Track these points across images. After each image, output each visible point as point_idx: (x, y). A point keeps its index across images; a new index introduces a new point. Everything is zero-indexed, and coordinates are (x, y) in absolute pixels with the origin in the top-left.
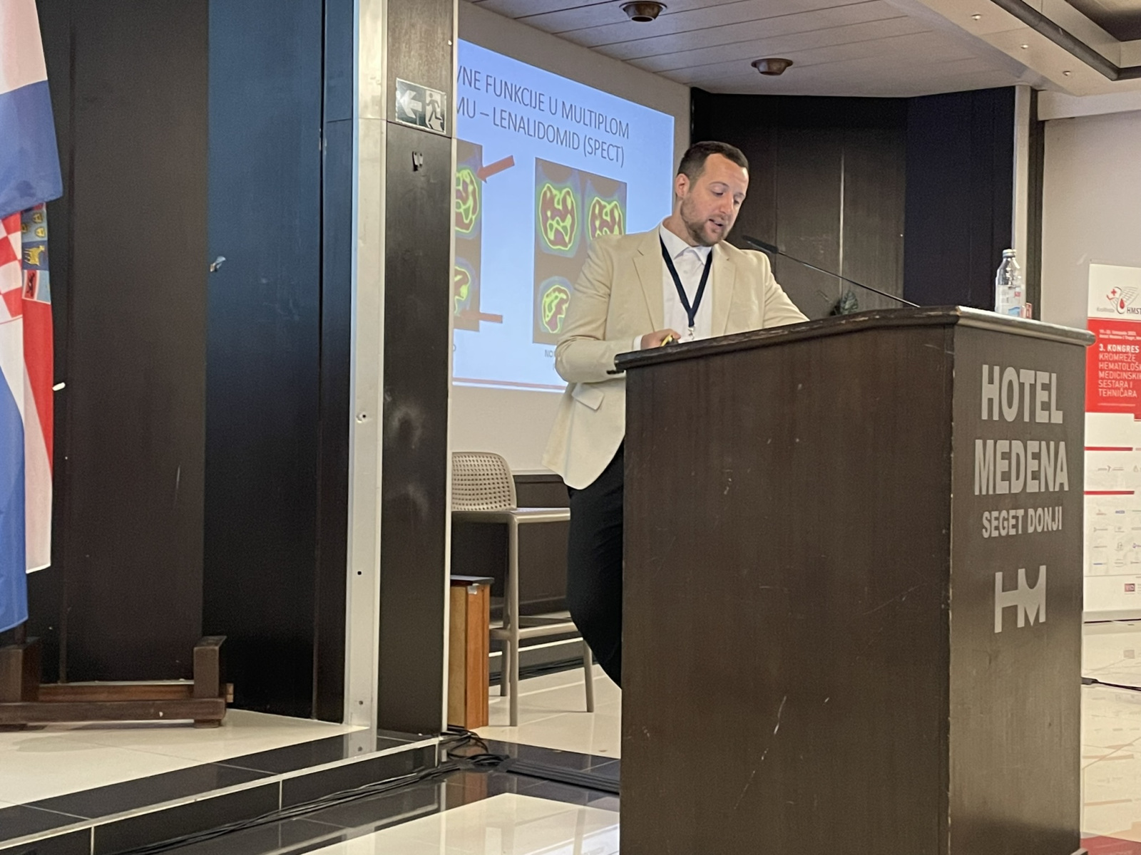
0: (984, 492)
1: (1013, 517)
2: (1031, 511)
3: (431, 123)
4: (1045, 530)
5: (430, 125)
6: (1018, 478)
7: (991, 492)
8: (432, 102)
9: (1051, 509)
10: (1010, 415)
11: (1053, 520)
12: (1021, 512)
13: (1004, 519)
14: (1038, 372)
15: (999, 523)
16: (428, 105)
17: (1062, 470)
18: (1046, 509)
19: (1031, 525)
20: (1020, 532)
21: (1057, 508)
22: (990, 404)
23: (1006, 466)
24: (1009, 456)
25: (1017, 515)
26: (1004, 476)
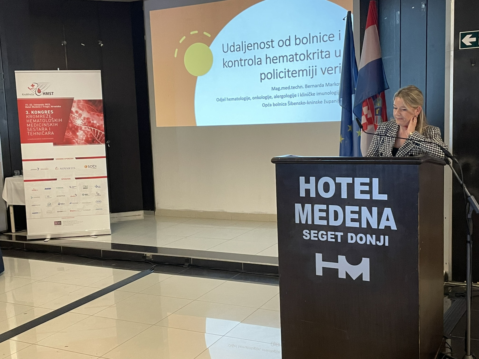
0: (303, 222)
1: (331, 234)
4: (368, 243)
6: (336, 218)
7: (310, 222)
9: (374, 236)
10: (328, 195)
13: (322, 234)
14: (355, 178)
15: (318, 235)
17: (388, 220)
18: (368, 235)
19: (352, 239)
21: (383, 236)
22: (308, 191)
23: (324, 214)
24: (327, 211)
25: (336, 234)
26: (321, 218)
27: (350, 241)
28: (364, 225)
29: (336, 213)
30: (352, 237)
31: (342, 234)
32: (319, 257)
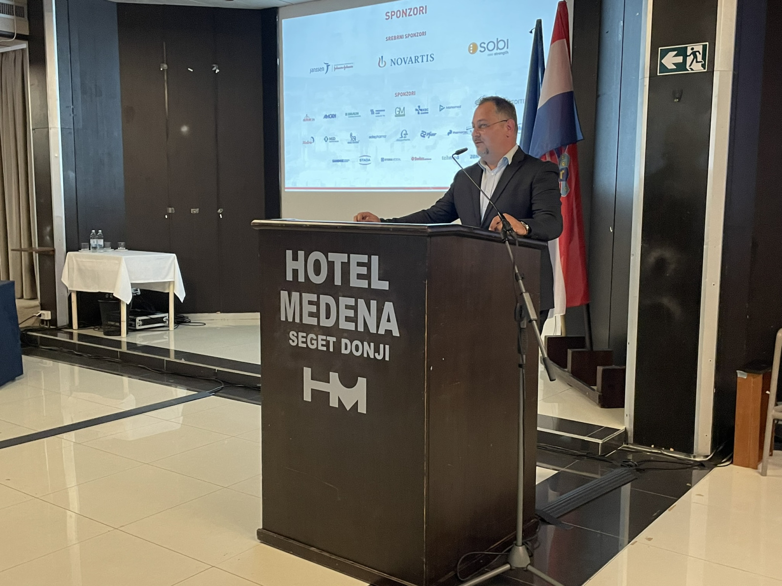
0: (290, 320)
1: (322, 340)
2: (344, 341)
3: (691, 67)
4: (365, 355)
5: (691, 69)
6: (328, 317)
7: (297, 320)
8: (694, 54)
9: (372, 344)
10: (319, 280)
11: (377, 350)
12: (332, 340)
13: (312, 339)
14: (351, 255)
15: (306, 340)
16: (690, 55)
17: (389, 320)
18: (365, 343)
19: (346, 349)
20: (331, 350)
21: (383, 345)
22: (295, 272)
23: (314, 309)
24: (317, 304)
25: (328, 339)
26: (311, 314)
27: (343, 351)
28: (361, 328)
29: (328, 306)
30: (346, 345)
31: (334, 339)
32: (307, 372)
